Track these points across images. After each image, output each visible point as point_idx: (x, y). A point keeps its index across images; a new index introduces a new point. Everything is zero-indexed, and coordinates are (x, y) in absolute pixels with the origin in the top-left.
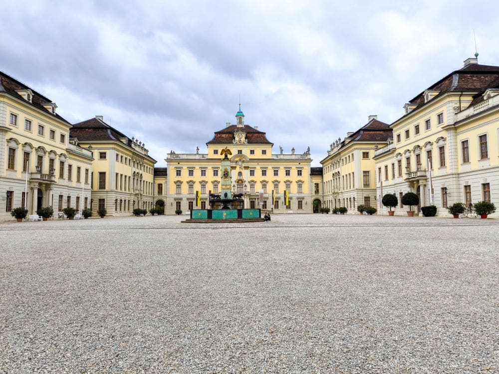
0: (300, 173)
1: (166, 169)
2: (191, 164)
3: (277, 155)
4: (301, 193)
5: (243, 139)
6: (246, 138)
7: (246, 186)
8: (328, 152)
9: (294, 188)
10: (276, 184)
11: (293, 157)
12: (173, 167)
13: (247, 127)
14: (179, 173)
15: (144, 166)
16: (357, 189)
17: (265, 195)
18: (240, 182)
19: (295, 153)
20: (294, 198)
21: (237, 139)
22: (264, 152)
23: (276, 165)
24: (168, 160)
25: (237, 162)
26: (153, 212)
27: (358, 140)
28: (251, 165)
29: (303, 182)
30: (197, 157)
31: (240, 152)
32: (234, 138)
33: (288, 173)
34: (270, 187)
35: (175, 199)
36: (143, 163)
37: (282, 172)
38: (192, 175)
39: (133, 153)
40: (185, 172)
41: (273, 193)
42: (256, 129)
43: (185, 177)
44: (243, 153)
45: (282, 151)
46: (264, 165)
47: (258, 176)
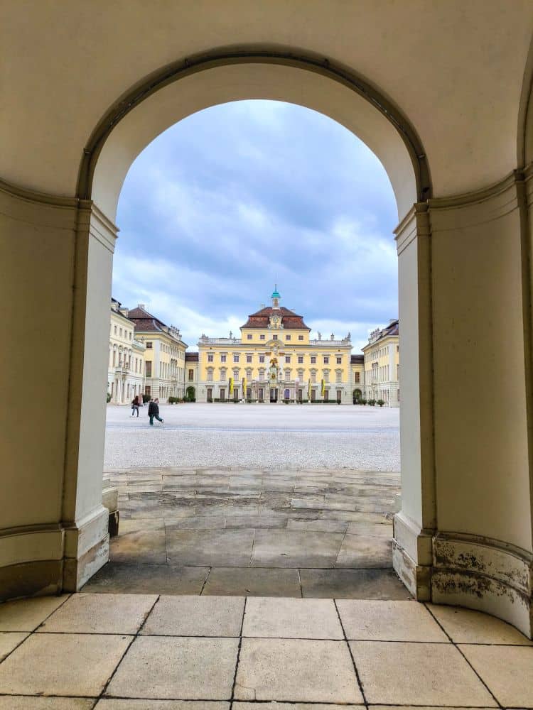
0: (339, 361)
1: (197, 354)
2: (224, 350)
3: (315, 340)
4: (340, 382)
5: (279, 324)
6: (282, 323)
7: (281, 374)
8: (369, 340)
9: (332, 377)
10: (313, 372)
11: (333, 344)
12: (204, 352)
13: (283, 309)
14: (211, 359)
15: (179, 352)
16: (391, 382)
17: (300, 384)
19: (334, 339)
20: (333, 388)
21: (272, 323)
22: (301, 338)
23: (314, 351)
24: (199, 345)
25: (271, 348)
26: (185, 400)
28: (287, 351)
29: (343, 371)
30: (231, 342)
31: (275, 337)
32: (269, 322)
33: (326, 361)
34: (307, 375)
36: (178, 349)
37: (320, 360)
38: (225, 361)
40: (217, 358)
41: (309, 382)
42: (292, 312)
43: (217, 362)
44: (278, 338)
45: (320, 336)
46: (301, 351)
47: (294, 363)
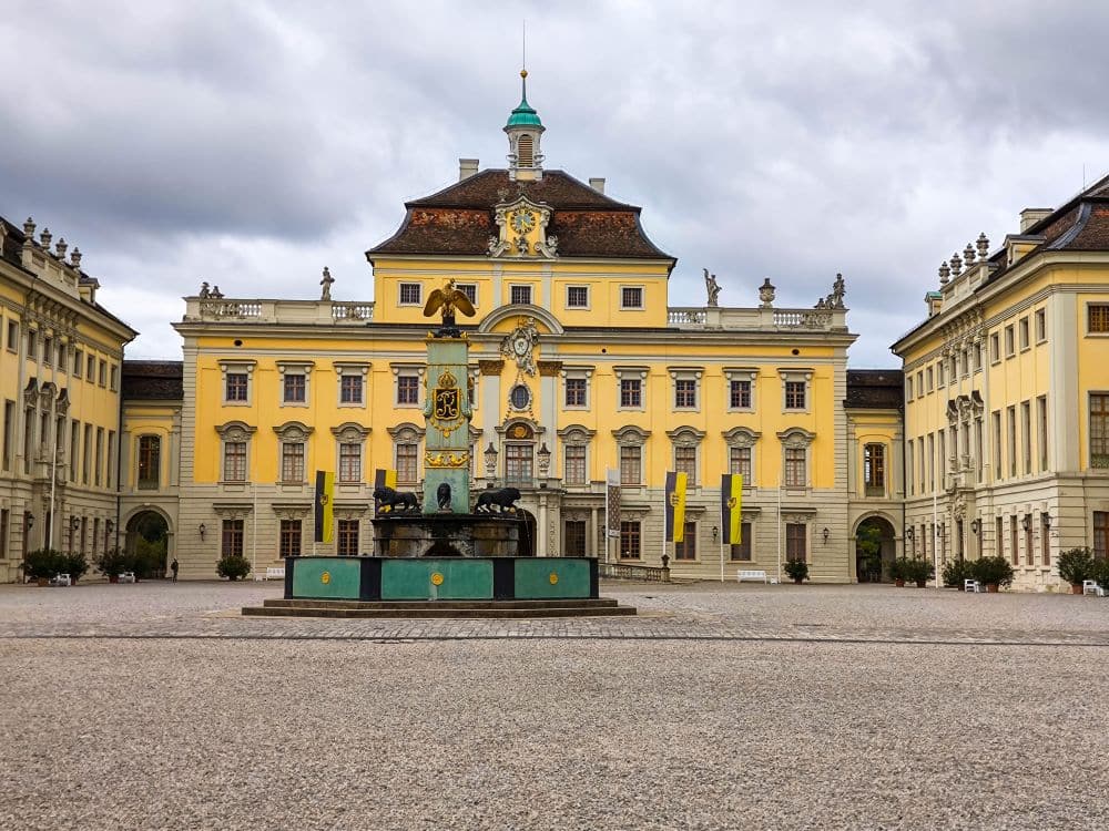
0: (795, 396)
1: (179, 367)
2: (296, 350)
3: (691, 312)
4: (803, 488)
5: (537, 235)
6: (549, 232)
7: (544, 451)
8: (931, 299)
9: (768, 462)
10: (686, 444)
11: (767, 322)
12: (210, 360)
13: (557, 179)
14: (237, 388)
15: (78, 354)
16: (1058, 476)
17: (629, 497)
18: (520, 433)
19: (774, 304)
20: (770, 513)
21: (508, 233)
22: (632, 297)
23: (687, 356)
24: (186, 327)
25: (505, 340)
26: (113, 569)
27: (1068, 249)
28: (571, 355)
29: (812, 437)
30: (324, 316)
31: (521, 294)
32: (496, 231)
33: (740, 396)
34: (658, 459)
35: (219, 509)
36: (71, 341)
37: (714, 391)
38: (301, 397)
39: (30, 294)
40: (266, 387)
41: (670, 488)
42: (596, 188)
43: (266, 404)
44: (535, 299)
45: (713, 291)
46: (631, 355)
47: (603, 409)
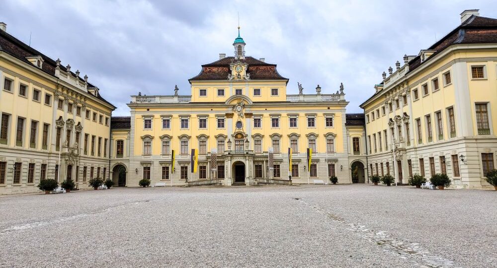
0: (329, 122)
1: (129, 118)
2: (166, 111)
3: (294, 96)
4: (333, 152)
5: (243, 73)
6: (247, 72)
7: (247, 141)
8: (377, 86)
9: (321, 145)
10: (294, 138)
11: (319, 99)
12: (139, 116)
13: (250, 59)
14: (148, 124)
15: (88, 112)
16: (465, 139)
17: (276, 157)
18: (239, 137)
19: (321, 93)
20: (322, 161)
21: (234, 73)
22: (275, 92)
23: (293, 110)
24: (132, 105)
25: (234, 106)
27: (463, 43)
28: (255, 111)
29: (335, 136)
30: (176, 100)
31: (239, 92)
32: (230, 72)
33: (311, 123)
34: (285, 143)
35: (142, 163)
36: (84, 106)
37: (302, 121)
38: (168, 127)
39: (57, 85)
40: (157, 123)
41: (289, 153)
42: (262, 61)
43: (157, 129)
44: (244, 93)
45: (301, 89)
46: (275, 110)
47: (266, 128)
